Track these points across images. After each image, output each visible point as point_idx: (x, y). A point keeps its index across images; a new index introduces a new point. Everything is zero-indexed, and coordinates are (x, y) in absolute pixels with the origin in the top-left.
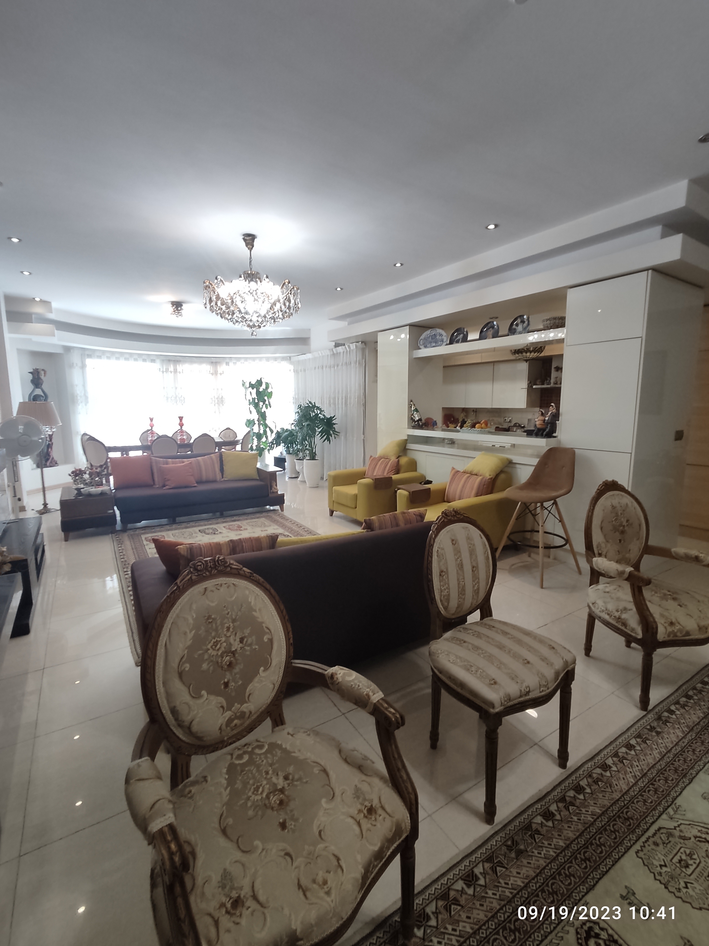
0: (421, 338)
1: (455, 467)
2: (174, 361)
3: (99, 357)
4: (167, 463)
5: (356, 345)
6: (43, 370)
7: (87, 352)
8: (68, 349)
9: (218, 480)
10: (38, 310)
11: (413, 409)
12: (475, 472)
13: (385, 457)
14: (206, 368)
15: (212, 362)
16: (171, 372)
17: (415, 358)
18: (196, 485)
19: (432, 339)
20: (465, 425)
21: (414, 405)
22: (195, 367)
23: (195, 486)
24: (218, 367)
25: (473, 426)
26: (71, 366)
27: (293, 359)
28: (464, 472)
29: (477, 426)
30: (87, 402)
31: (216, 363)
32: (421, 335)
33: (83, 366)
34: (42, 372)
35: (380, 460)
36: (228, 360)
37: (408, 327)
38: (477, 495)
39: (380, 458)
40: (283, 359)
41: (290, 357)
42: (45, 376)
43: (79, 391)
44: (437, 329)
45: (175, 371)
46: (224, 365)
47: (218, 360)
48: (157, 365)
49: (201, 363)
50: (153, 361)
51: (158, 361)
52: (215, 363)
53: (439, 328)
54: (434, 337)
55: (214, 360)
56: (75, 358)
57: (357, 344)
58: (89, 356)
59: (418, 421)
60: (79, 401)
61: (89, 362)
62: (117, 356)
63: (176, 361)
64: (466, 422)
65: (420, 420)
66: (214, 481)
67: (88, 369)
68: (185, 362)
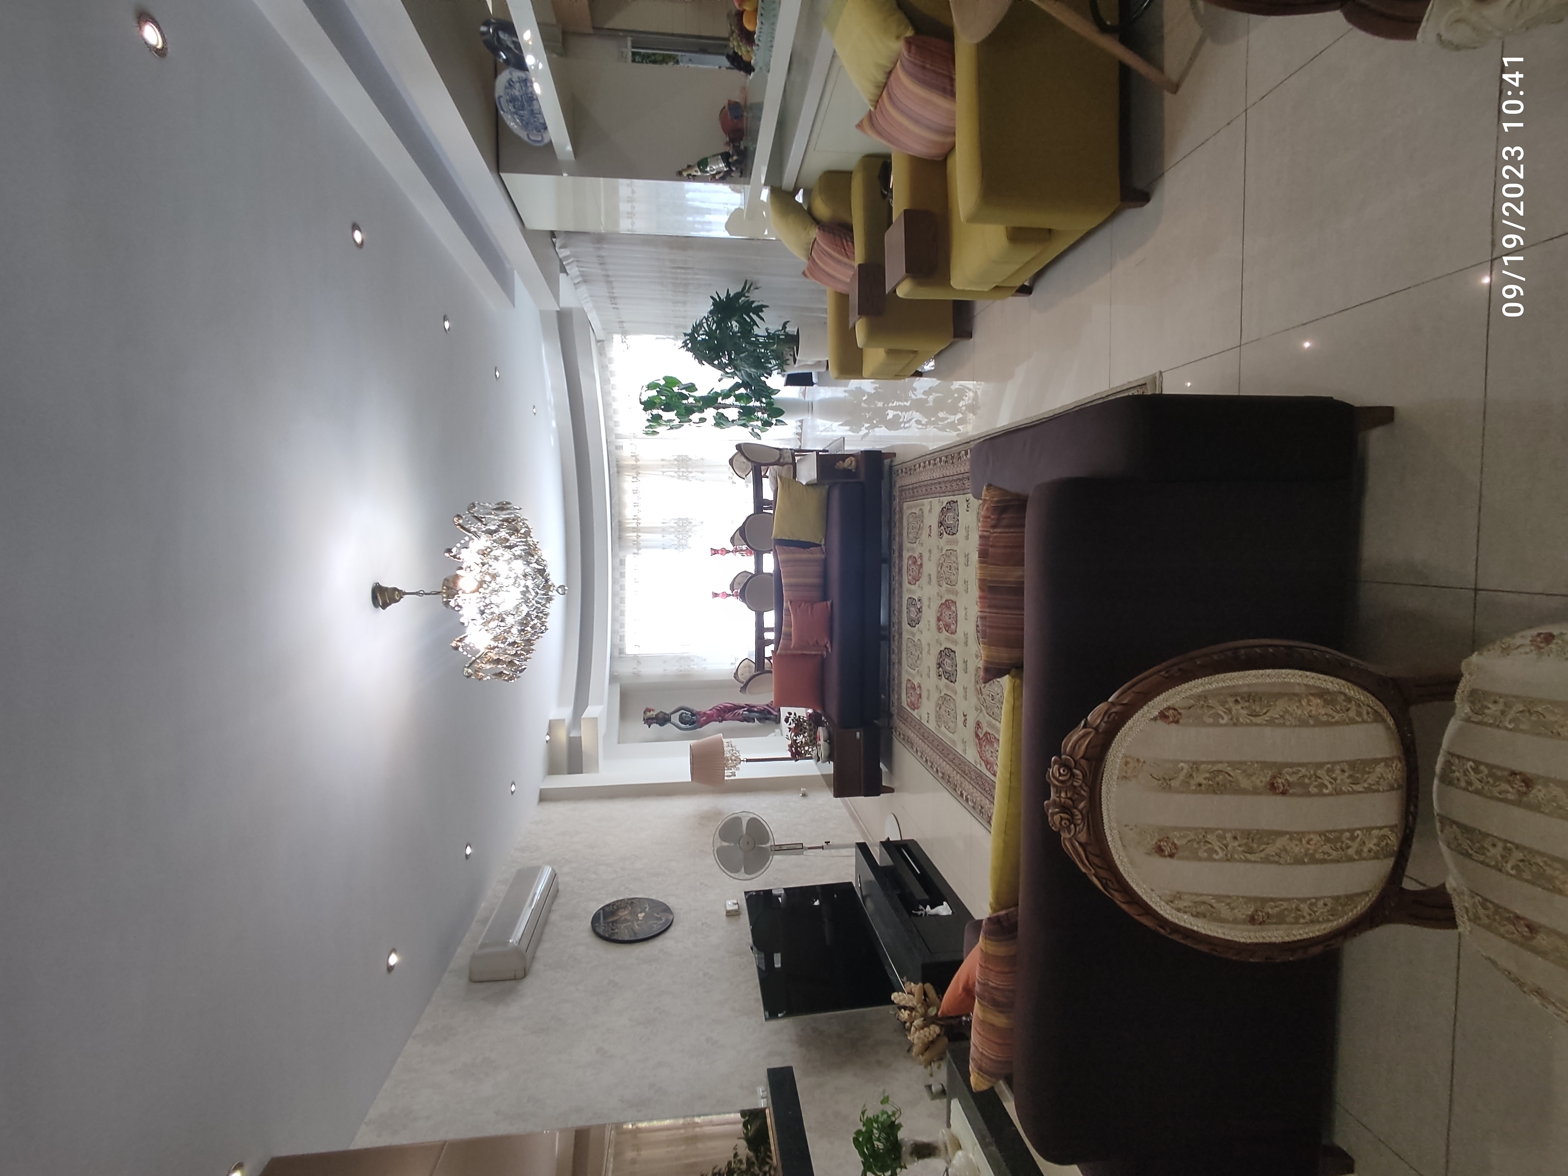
0: (526, 139)
1: (857, 122)
2: (620, 531)
3: (622, 638)
4: (789, 635)
5: (560, 248)
6: (645, 713)
7: (616, 654)
8: (613, 678)
9: (823, 556)
10: (562, 736)
11: (699, 173)
12: (881, 78)
13: (811, 249)
14: (628, 483)
15: (618, 472)
16: (638, 536)
17: (575, 158)
18: (829, 603)
19: (523, 108)
20: (745, 58)
21: (689, 167)
22: (628, 498)
23: (832, 605)
24: (626, 463)
25: (748, 37)
26: (637, 675)
27: (600, 335)
28: (876, 102)
29: (749, 27)
30: (689, 659)
31: (618, 466)
32: (519, 138)
33: (636, 659)
34: (649, 714)
35: (814, 260)
36: (612, 448)
37: (503, 175)
38: (949, 92)
39: (810, 257)
40: (602, 352)
41: (598, 341)
42: (653, 710)
43: (672, 669)
44: (497, 95)
45: (636, 530)
46: (618, 452)
47: (613, 464)
48: (630, 559)
49: (620, 489)
50: (622, 562)
51: (621, 554)
52: (618, 469)
53: (492, 88)
54: (518, 104)
55: (614, 470)
56: (626, 669)
57: (557, 245)
58: (621, 651)
59: (728, 165)
60: (687, 667)
61: (630, 650)
62: (618, 613)
63: (619, 528)
64: (735, 53)
65: (726, 157)
66: (825, 563)
67: (642, 651)
68: (620, 514)
